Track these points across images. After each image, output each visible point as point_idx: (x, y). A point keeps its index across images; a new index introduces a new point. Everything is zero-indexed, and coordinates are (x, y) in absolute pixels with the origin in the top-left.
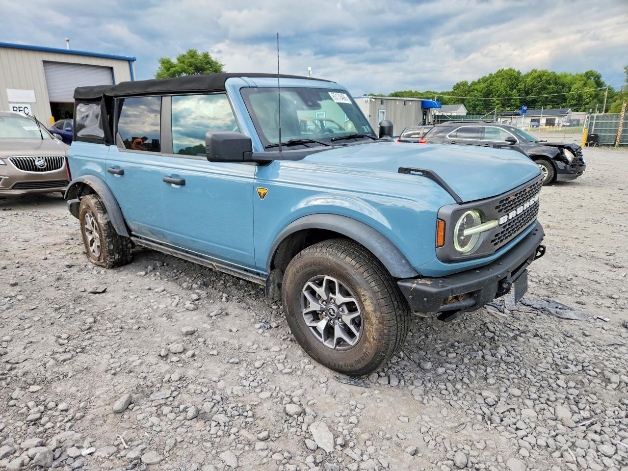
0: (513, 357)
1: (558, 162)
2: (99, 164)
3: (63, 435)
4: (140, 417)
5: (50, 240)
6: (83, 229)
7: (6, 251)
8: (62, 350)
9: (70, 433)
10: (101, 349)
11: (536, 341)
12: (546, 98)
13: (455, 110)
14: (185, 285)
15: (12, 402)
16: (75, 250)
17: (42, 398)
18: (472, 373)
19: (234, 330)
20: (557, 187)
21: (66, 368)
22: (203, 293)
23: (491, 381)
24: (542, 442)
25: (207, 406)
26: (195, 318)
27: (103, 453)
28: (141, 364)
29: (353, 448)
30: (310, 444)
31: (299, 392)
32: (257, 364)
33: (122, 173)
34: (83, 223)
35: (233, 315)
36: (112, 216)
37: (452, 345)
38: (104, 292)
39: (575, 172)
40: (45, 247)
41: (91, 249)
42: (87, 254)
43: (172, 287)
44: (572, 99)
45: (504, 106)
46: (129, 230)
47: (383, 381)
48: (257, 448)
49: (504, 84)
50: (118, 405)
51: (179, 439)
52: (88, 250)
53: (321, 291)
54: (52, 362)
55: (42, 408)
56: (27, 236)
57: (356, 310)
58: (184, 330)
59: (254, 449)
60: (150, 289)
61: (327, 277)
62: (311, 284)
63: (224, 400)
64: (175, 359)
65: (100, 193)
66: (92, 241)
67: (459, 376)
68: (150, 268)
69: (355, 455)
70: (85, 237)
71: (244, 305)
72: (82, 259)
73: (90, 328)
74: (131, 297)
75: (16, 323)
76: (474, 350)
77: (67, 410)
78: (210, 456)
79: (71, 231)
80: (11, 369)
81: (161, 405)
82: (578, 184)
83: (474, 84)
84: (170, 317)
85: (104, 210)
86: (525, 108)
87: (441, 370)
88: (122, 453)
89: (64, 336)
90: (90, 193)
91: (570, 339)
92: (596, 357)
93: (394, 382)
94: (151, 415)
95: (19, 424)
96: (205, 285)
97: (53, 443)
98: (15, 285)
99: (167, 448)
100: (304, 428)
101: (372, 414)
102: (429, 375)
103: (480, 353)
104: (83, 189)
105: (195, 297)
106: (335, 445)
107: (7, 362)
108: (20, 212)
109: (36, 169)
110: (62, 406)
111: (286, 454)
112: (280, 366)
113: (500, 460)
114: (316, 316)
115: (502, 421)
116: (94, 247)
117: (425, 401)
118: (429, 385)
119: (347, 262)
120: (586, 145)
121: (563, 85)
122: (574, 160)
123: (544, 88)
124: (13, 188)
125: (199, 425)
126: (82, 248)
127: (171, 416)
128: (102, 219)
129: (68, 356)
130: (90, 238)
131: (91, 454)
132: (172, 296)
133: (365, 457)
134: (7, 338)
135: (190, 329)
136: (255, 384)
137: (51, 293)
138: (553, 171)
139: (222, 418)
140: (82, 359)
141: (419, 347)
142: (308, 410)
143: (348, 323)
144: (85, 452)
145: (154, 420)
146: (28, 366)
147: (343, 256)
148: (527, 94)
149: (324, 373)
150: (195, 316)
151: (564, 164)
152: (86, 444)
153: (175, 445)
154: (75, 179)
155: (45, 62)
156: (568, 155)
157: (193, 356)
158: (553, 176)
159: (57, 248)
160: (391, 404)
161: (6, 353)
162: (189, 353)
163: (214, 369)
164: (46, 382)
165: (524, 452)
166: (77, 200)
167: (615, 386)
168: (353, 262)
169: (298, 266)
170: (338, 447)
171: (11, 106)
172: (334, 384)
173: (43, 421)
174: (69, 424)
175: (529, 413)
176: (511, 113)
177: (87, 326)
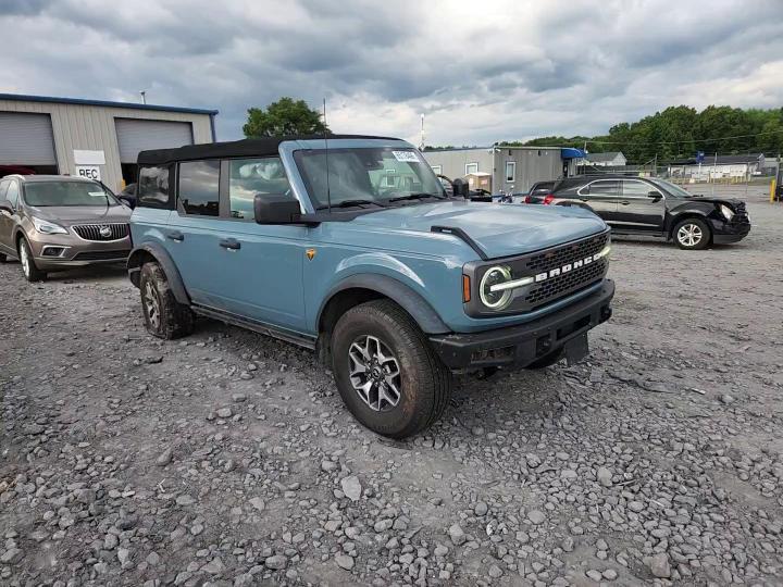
0: (575, 426)
1: (714, 221)
2: (160, 229)
3: (107, 481)
4: (180, 469)
5: (111, 313)
6: (144, 300)
7: (65, 324)
8: (112, 412)
9: (113, 480)
10: (150, 413)
11: (608, 412)
12: (731, 141)
13: (612, 159)
14: (244, 356)
15: (62, 456)
16: (136, 322)
17: (90, 453)
18: (524, 439)
19: (287, 398)
20: (713, 252)
21: (114, 428)
22: (262, 364)
23: (541, 446)
24: (571, 498)
25: (245, 462)
26: (249, 387)
27: (141, 496)
28: (188, 426)
29: (378, 499)
30: (338, 493)
31: (339, 452)
32: (303, 428)
33: (181, 238)
34: (143, 292)
35: (288, 384)
36: (173, 283)
37: (514, 415)
38: (160, 361)
39: (736, 233)
40: (105, 319)
41: (151, 320)
42: (148, 325)
43: (230, 357)
44: (764, 142)
45: (675, 152)
46: (189, 299)
47: (428, 444)
48: (286, 496)
49: (675, 125)
50: (162, 459)
51: (214, 487)
52: (148, 321)
53: (365, 352)
54: (102, 423)
55: (89, 460)
56: (87, 309)
57: (396, 370)
58: (235, 397)
59: (283, 497)
60: (207, 359)
61: (369, 337)
62: (355, 344)
63: (264, 457)
64: (221, 422)
65: (160, 260)
66: (152, 311)
67: (509, 441)
68: (211, 339)
69: (379, 504)
70: (145, 309)
71: (302, 375)
72: (142, 331)
73: (143, 394)
74: (188, 367)
75: (70, 389)
76: (535, 418)
77: (112, 463)
78: (240, 501)
79: (133, 304)
80: (63, 428)
81: (201, 461)
82: (742, 247)
83: (635, 125)
84: (223, 386)
85: (165, 278)
86: (702, 155)
87: (491, 436)
88: (159, 497)
89: (116, 401)
90: (151, 261)
91: (648, 411)
92: (669, 428)
93: (438, 446)
94: (191, 467)
95: (67, 472)
96: (266, 356)
97: (97, 486)
98: (72, 355)
99: (201, 494)
100: (336, 482)
101: (407, 472)
102: (479, 440)
103: (541, 421)
104: (143, 256)
105: (252, 367)
106: (362, 494)
107: (60, 423)
108: (82, 285)
109: (100, 237)
110: (107, 459)
111: (312, 501)
112: (326, 430)
113: (522, 511)
114: (363, 378)
115: (538, 479)
116: (154, 318)
117: (465, 462)
118: (474, 448)
119: (386, 319)
120: (775, 199)
121: (753, 125)
122: (734, 218)
123: (727, 129)
124: (75, 259)
125: (234, 477)
126: (143, 321)
127: (210, 469)
128: (161, 288)
129: (119, 418)
130: (150, 308)
131: (131, 496)
132: (229, 367)
133: (389, 505)
134: (61, 402)
135: (242, 396)
136: (297, 445)
137: (107, 363)
138: (708, 232)
139: (258, 472)
140: (131, 421)
141: (477, 416)
142: (343, 467)
143: (390, 382)
144: (125, 494)
145: (193, 471)
146: (78, 426)
147: (382, 314)
148: (705, 137)
149: (368, 437)
150: (249, 386)
151: (722, 224)
152: (127, 488)
153: (209, 492)
154: (137, 246)
155: (116, 119)
156: (727, 213)
157: (240, 419)
158: (708, 238)
159: (117, 320)
160: (429, 463)
161: (59, 415)
162: (237, 417)
163: (260, 431)
164: (95, 440)
165: (550, 506)
166: (139, 269)
167: (675, 453)
168: (391, 320)
169: (343, 327)
170: (365, 497)
171: (78, 169)
172: (377, 447)
173: (88, 471)
174: (113, 474)
175: (570, 474)
176: (684, 161)
177: (139, 393)
